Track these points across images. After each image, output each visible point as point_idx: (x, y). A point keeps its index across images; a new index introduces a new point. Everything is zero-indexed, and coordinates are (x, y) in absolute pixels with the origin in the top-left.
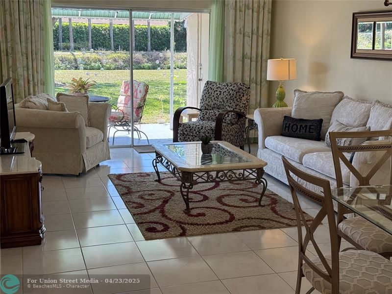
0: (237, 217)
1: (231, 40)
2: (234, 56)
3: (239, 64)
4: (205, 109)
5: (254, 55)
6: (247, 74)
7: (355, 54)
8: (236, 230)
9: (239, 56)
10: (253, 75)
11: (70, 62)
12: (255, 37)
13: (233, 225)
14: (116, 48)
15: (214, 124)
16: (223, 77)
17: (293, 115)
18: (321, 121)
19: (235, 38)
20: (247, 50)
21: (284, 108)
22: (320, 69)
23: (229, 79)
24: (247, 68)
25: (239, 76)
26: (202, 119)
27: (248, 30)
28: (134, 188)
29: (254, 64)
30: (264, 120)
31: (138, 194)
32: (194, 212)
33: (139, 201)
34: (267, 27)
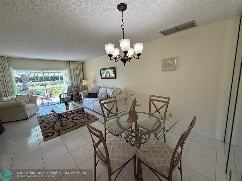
0: (77, 123)
1: (73, 76)
2: (75, 80)
3: (76, 82)
4: (68, 93)
5: (80, 79)
6: (78, 84)
7: (102, 78)
8: (77, 128)
9: (76, 80)
10: (80, 84)
11: (39, 84)
12: (79, 76)
13: (76, 127)
14: (51, 80)
15: (71, 97)
16: (72, 85)
17: (90, 92)
18: (96, 93)
19: (74, 76)
20: (78, 79)
21: (88, 91)
22: (95, 82)
23: (74, 85)
24: (78, 82)
25: (76, 84)
26: (68, 96)
27: (77, 74)
28: (45, 120)
29: (80, 81)
30: (83, 94)
31: (45, 122)
32: (64, 125)
33: (46, 125)
34: (82, 73)
